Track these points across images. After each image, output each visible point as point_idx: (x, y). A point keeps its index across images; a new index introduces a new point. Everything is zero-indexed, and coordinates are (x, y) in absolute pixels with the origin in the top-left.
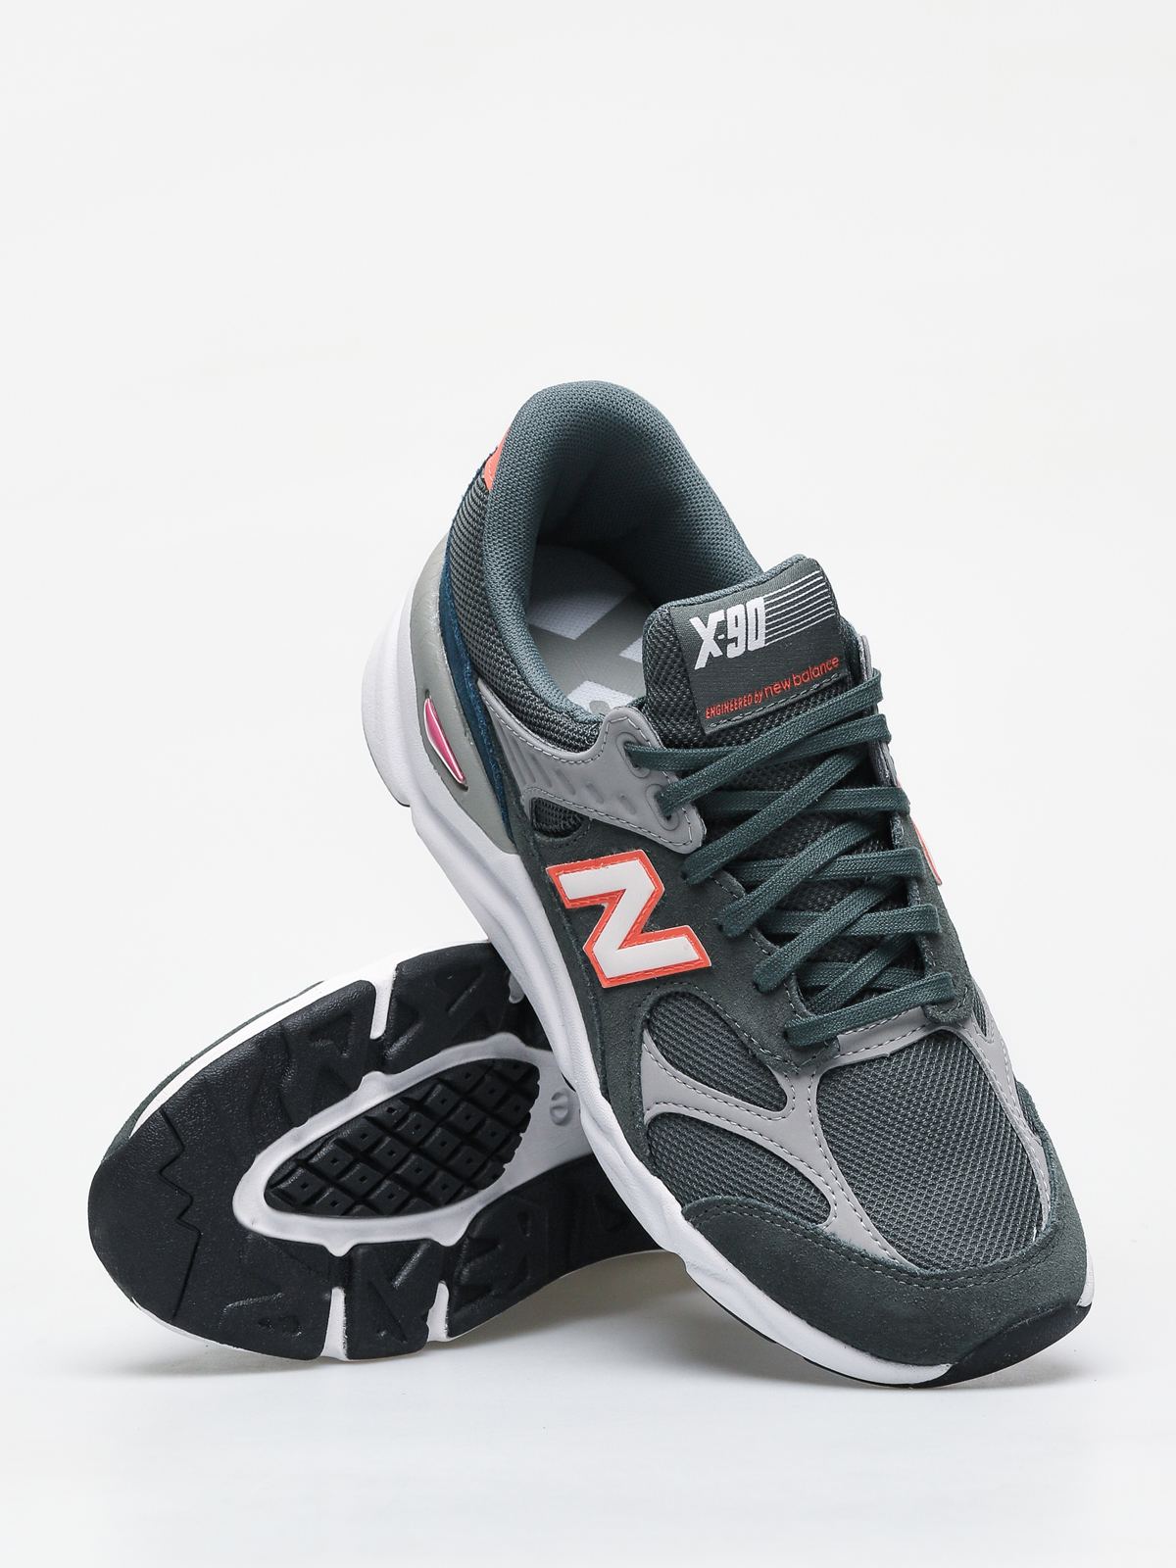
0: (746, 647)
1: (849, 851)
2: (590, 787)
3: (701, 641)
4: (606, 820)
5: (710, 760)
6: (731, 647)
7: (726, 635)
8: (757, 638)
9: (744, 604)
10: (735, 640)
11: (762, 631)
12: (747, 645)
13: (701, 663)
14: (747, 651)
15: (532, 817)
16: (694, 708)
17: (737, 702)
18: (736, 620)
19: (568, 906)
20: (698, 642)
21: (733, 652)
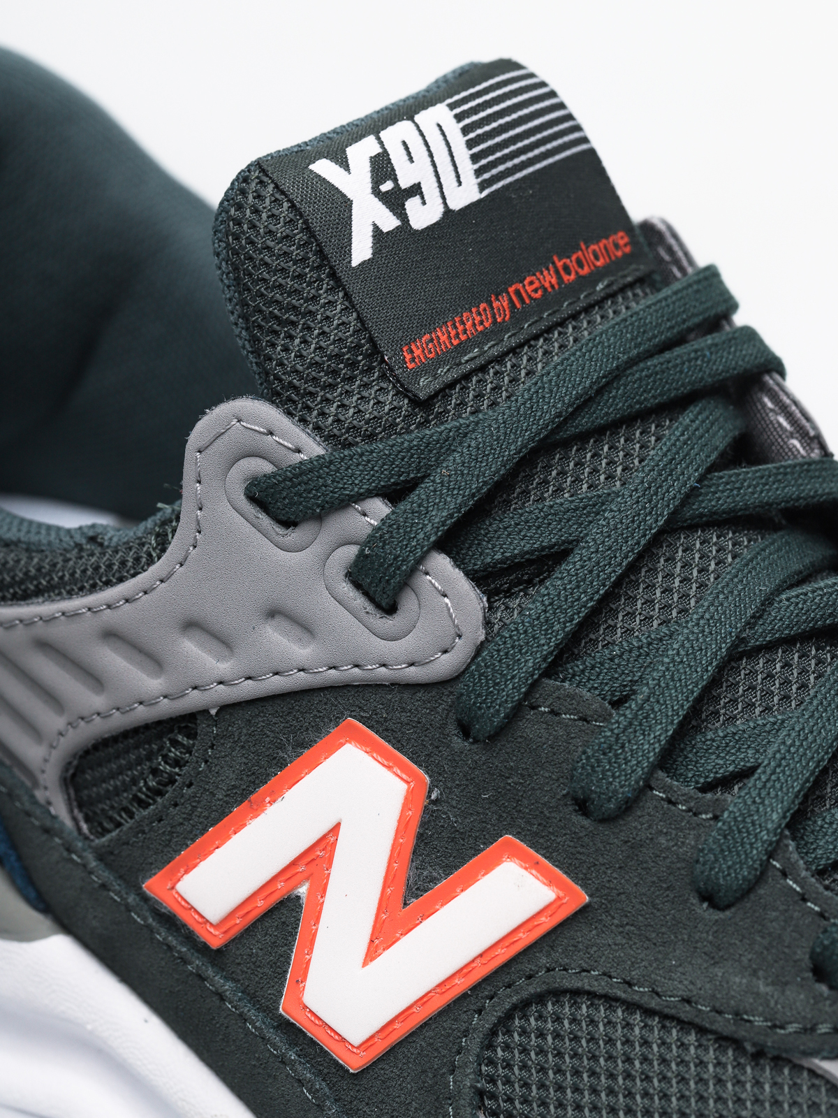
0: (445, 203)
1: (803, 578)
2: (191, 625)
3: (347, 204)
4: (248, 689)
5: (445, 446)
6: (412, 205)
7: (395, 180)
8: (460, 183)
9: (411, 119)
10: (416, 190)
11: (467, 168)
12: (444, 198)
13: (361, 250)
14: (448, 212)
15: (75, 819)
16: (375, 351)
17: (463, 323)
18: (407, 148)
19: (215, 940)
20: (344, 205)
21: (422, 215)
